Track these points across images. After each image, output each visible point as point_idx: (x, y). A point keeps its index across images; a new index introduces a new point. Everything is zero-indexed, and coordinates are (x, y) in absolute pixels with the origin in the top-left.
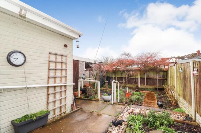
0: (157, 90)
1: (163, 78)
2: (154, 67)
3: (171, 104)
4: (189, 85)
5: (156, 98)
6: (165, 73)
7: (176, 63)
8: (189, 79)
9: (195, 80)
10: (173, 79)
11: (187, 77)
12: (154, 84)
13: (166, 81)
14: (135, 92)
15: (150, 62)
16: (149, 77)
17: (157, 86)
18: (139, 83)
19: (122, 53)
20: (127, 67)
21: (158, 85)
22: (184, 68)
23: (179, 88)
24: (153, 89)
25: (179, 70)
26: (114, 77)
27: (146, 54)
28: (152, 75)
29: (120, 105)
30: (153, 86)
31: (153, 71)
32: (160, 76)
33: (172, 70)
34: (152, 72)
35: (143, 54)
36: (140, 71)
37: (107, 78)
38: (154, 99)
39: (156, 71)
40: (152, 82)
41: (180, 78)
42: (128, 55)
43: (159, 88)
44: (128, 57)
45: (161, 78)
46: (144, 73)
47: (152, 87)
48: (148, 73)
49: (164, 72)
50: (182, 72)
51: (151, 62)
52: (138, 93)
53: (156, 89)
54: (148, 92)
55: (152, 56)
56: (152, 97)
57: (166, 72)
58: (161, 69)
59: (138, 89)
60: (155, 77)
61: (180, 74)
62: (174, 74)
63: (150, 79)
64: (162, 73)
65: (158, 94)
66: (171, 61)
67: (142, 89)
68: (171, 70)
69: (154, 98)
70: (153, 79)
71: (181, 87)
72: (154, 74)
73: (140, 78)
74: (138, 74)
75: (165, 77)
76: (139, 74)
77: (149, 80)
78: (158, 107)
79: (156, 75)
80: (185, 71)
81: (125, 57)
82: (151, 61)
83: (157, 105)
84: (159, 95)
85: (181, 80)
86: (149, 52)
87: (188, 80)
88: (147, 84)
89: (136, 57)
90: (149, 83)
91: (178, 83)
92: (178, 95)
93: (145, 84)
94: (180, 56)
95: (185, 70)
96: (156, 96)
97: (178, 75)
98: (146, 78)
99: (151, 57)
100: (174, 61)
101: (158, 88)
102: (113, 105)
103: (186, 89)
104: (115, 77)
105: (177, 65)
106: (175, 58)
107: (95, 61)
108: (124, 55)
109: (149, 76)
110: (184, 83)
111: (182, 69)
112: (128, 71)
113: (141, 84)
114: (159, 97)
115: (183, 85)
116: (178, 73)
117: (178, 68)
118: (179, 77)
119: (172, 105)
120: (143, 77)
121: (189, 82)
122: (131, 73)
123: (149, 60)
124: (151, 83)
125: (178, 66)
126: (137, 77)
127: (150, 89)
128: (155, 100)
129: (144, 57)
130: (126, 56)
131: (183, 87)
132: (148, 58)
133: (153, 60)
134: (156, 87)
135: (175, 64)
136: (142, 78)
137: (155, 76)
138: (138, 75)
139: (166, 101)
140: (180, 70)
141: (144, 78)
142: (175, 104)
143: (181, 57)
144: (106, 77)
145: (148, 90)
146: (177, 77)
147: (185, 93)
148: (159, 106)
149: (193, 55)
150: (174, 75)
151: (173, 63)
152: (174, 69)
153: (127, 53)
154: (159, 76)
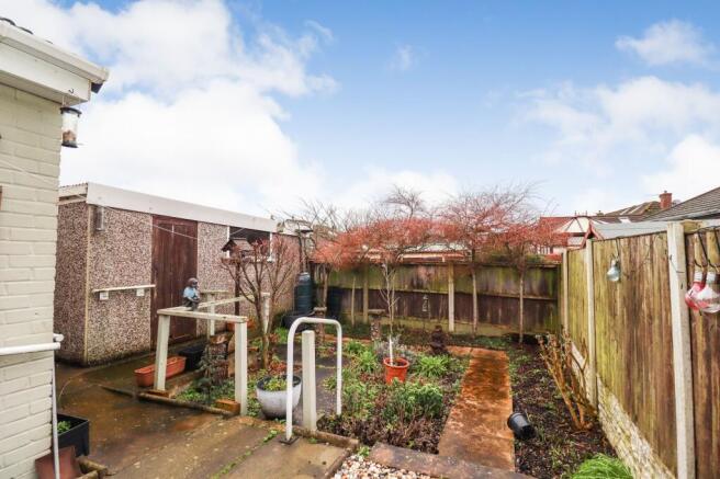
0: (517, 341)
1: (541, 295)
2: (510, 251)
3: (571, 423)
4: (655, 352)
5: (508, 384)
6: (550, 276)
7: (591, 235)
8: (656, 322)
9: (700, 338)
10: (580, 306)
11: (644, 306)
12: (509, 318)
13: (552, 306)
14: (425, 359)
15: (493, 229)
16: (490, 289)
17: (518, 328)
18: (451, 316)
19: (389, 193)
20: (407, 250)
21: (521, 324)
22: (632, 261)
23: (607, 351)
24: (504, 340)
25: (606, 268)
26: (357, 290)
27: (476, 201)
28: (500, 283)
29: (324, 442)
30: (504, 327)
31: (503, 267)
32: (531, 287)
33: (575, 265)
34: (500, 271)
35: (464, 200)
36: (455, 265)
37: (328, 292)
38: (502, 389)
39: (515, 267)
40: (500, 311)
41: (610, 309)
42: (412, 202)
43: (525, 336)
44: (409, 211)
45: (532, 293)
46: (471, 276)
47: (498, 331)
48: (485, 275)
49: (544, 269)
50: (620, 281)
51: (499, 231)
52: (438, 361)
53: (515, 337)
54: (485, 351)
55: (502, 207)
56: (494, 381)
57: (553, 272)
58: (533, 260)
59: (439, 343)
60: (512, 292)
61: (611, 287)
62: (583, 280)
63: (495, 297)
64: (537, 277)
65: (522, 362)
66: (574, 228)
67: (462, 340)
68: (572, 265)
69: (502, 383)
70: (505, 299)
71: (613, 351)
72: (507, 278)
73: (456, 293)
74: (447, 278)
75: (551, 292)
76: (450, 280)
77: (489, 303)
78: (513, 439)
79: (517, 281)
80: (633, 277)
81: (401, 211)
82: (496, 227)
83: (509, 430)
84: (525, 366)
85: (614, 315)
86: (489, 190)
87: (650, 324)
88: (482, 318)
89: (439, 212)
90: (488, 315)
91: (601, 327)
92: (599, 382)
93: (472, 320)
94: (605, 212)
95: (633, 272)
96: (510, 372)
97: (603, 290)
98: (478, 295)
99: (496, 211)
100: (585, 229)
101: (521, 336)
102: (289, 443)
103: (640, 370)
104: (362, 290)
105: (598, 245)
106: (589, 218)
107: (279, 225)
108: (395, 201)
109: (490, 286)
110: (631, 337)
111: (618, 265)
112: (408, 265)
113: (457, 316)
114: (523, 378)
115: (624, 345)
116: (600, 281)
117: (602, 258)
118: (604, 299)
119: (574, 428)
120: (467, 291)
121: (656, 338)
122: (422, 271)
123: (487, 222)
124: (497, 316)
125: (602, 251)
126: (443, 291)
127: (492, 338)
128: (503, 396)
129: (468, 212)
130: (404, 207)
131: (623, 351)
132: (485, 216)
133: (505, 225)
134: (515, 332)
135: (589, 242)
136: (463, 294)
137: (513, 286)
138: (447, 283)
139: (551, 405)
140: (612, 271)
141: (471, 295)
142: (588, 426)
143: (609, 215)
144: (325, 291)
145: (483, 341)
146: (596, 299)
147: (637, 390)
148: (516, 436)
149: (647, 208)
150: (583, 289)
151: (582, 235)
152: (582, 263)
153: (407, 196)
154: (527, 285)
